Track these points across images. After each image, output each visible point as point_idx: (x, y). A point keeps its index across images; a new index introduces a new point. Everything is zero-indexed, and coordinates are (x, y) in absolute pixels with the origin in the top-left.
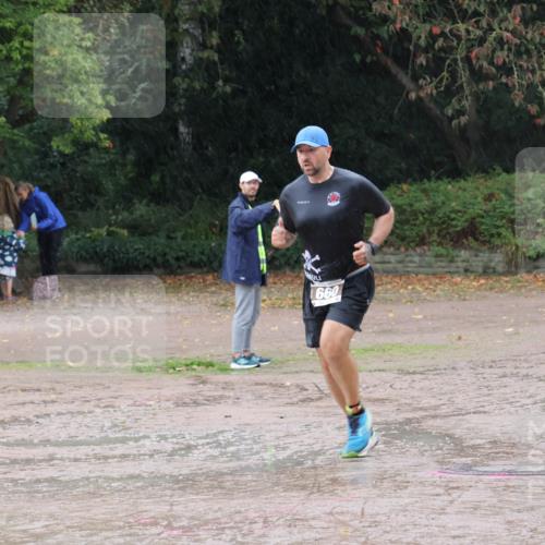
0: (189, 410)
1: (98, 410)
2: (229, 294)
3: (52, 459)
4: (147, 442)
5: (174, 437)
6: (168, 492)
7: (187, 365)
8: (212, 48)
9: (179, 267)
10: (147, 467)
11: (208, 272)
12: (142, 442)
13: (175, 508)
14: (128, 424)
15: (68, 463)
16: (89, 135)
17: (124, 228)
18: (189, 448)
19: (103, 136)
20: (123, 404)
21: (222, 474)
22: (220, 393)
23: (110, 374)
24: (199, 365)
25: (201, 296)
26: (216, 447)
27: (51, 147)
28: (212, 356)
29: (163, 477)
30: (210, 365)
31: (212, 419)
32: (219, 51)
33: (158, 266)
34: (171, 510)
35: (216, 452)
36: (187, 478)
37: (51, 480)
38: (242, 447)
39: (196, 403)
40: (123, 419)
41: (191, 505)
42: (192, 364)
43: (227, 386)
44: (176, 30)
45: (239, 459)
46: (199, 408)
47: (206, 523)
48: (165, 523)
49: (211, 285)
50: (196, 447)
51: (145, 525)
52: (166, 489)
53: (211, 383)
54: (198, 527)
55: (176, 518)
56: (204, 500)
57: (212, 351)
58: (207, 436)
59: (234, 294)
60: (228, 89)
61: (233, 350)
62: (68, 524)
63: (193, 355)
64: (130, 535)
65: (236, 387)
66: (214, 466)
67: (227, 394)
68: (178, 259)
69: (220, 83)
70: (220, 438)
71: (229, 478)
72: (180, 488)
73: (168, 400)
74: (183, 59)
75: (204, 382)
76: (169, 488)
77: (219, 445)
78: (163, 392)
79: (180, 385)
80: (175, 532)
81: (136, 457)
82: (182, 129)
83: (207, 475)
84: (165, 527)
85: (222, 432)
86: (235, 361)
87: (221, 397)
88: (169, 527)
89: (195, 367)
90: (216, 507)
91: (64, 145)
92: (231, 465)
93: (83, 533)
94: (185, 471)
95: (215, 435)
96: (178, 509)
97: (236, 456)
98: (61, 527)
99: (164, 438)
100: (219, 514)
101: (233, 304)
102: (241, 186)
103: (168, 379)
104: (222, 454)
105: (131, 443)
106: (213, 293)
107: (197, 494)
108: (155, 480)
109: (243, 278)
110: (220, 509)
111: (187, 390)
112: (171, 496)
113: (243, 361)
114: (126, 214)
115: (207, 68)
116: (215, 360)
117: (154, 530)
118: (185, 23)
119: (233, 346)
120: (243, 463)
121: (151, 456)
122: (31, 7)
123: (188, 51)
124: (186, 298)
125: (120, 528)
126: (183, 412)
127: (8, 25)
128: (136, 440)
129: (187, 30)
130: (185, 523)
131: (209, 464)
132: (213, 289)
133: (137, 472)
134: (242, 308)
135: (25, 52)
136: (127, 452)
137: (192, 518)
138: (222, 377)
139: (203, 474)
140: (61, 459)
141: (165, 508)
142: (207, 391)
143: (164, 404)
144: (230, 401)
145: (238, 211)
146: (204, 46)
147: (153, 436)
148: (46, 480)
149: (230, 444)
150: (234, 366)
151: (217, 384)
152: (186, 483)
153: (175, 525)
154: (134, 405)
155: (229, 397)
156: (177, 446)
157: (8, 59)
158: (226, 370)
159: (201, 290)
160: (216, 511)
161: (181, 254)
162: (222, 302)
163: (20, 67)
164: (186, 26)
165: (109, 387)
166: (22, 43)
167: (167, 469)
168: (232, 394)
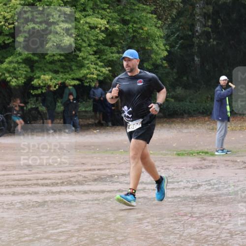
0: (199, 170)
1: (163, 170)
2: (214, 125)
3: (145, 189)
4: (182, 183)
5: (193, 181)
6: (191, 203)
7: (198, 153)
8: (208, 26)
9: (195, 114)
10: (182, 193)
11: (206, 116)
12: (180, 183)
13: (194, 209)
14: (174, 176)
15: (151, 191)
16: (159, 62)
17: (172, 98)
18: (199, 186)
19: (164, 62)
20: (172, 168)
21: (213, 196)
22: (211, 164)
23: (167, 156)
24: (202, 153)
25: (203, 125)
26: (210, 185)
27: (144, 66)
28: (207, 149)
29: (189, 197)
30: (207, 153)
31: (208, 174)
32: (211, 27)
33: (186, 113)
34: (192, 210)
35: (210, 187)
36: (198, 197)
37: (144, 198)
38: (220, 186)
39: (201, 168)
40: (172, 174)
41: (200, 208)
42: (200, 152)
43: (214, 161)
44: (194, 19)
45: (219, 190)
46: (203, 170)
47: (206, 215)
48: (190, 215)
49: (207, 121)
50: (202, 185)
51: (182, 216)
52: (189, 202)
53: (207, 160)
54: (203, 217)
55: (195, 213)
56: (205, 206)
57: (208, 147)
58: (206, 181)
59: (216, 125)
60: (215, 43)
61: (216, 147)
62: (151, 214)
63: (200, 149)
64: (175, 219)
65: (218, 162)
66: (209, 193)
67: (214, 164)
68: (194, 111)
69: (212, 40)
70: (211, 182)
71: (215, 198)
72: (195, 202)
73: (190, 167)
74: (197, 31)
75: (205, 160)
76: (191, 201)
77: (211, 185)
78: (188, 163)
79: (194, 161)
80: (194, 219)
81: (178, 189)
82: (196, 59)
83: (207, 197)
84: (190, 216)
85: (212, 179)
86: (217, 151)
87: (211, 166)
88: (191, 216)
89: (201, 154)
91: (149, 66)
92: (215, 192)
93: (158, 218)
94: (197, 195)
95: (209, 181)
96: (195, 210)
97: (217, 189)
98: (149, 216)
99: (188, 181)
100: (211, 212)
101: (216, 129)
102: (220, 82)
103: (189, 158)
104: (212, 188)
105: (176, 184)
106: (208, 124)
107: (203, 204)
108: (185, 198)
109: (220, 119)
110: (212, 210)
111: (198, 163)
112: (192, 204)
113: (220, 151)
114: (173, 93)
115: (207, 35)
116: (209, 151)
117: (185, 218)
118: (198, 16)
119: (216, 145)
120: (221, 192)
121: (184, 189)
122: (137, 11)
123: (199, 28)
124: (197, 126)
125: (172, 217)
126: (196, 171)
127: (128, 18)
128: (178, 182)
129: (198, 19)
130: (198, 215)
131: (207, 192)
132: (208, 122)
133: (178, 195)
135: (134, 29)
136: (174, 187)
137: (201, 213)
138: (212, 158)
139: (205, 196)
140: (148, 189)
141: (189, 209)
142: (206, 163)
143: (189, 168)
144: (215, 167)
145: (219, 92)
146: (205, 26)
147: (185, 181)
148: (142, 197)
149: (215, 184)
150: (216, 153)
151: (210, 160)
152: (198, 200)
153: (194, 216)
154: (176, 169)
155: (215, 166)
156: (194, 185)
157: (128, 31)
158: (213, 155)
159: (203, 124)
160: (210, 211)
161: (195, 109)
162: (211, 128)
163: (132, 35)
164: (198, 18)
165: (166, 161)
166: (133, 26)
167: (190, 194)
168: (215, 164)
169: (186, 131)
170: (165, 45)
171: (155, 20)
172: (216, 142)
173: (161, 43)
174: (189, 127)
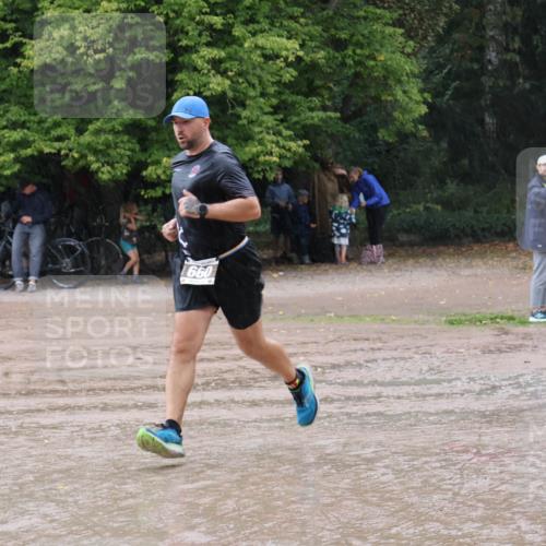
0: (494, 356)
1: (416, 356)
2: (528, 259)
3: (380, 397)
4: (459, 383)
5: (482, 379)
6: (477, 425)
7: (492, 319)
8: (514, 51)
9: (485, 236)
10: (458, 404)
11: (509, 241)
12: (454, 383)
13: (483, 438)
14: (442, 368)
15: (392, 400)
16: (409, 127)
17: (437, 204)
18: (494, 388)
19: (420, 127)
20: (438, 352)
21: (523, 410)
22: (520, 342)
23: (427, 326)
24: (502, 318)
25: (504, 261)
26: (518, 388)
27: (377, 137)
28: (513, 311)
29: (472, 412)
30: (511, 318)
31: (513, 364)
32: (519, 52)
33: (467, 236)
34: (479, 440)
35: (517, 392)
36: (493, 413)
37: (379, 414)
38: (540, 388)
39: (500, 351)
40: (438, 364)
41: (497, 436)
42: (496, 318)
43: (526, 336)
44: (482, 37)
45: (537, 398)
46: (502, 355)
47: (509, 451)
48: (475, 451)
49: (512, 251)
50: (500, 387)
51: (457, 452)
52: (475, 422)
53: (513, 334)
54: (502, 454)
55: (485, 446)
56: (507, 432)
57: (513, 307)
58: (510, 378)
59: (532, 258)
60: (527, 86)
61: (531, 307)
62: (393, 450)
63: (496, 311)
64: (445, 460)
65: (534, 337)
66: (516, 404)
67: (526, 343)
68: (483, 230)
69: (521, 81)
70: (521, 380)
71: (529, 413)
72: (487, 422)
73: (475, 348)
74: (490, 61)
75: (506, 333)
76: (478, 422)
77: (519, 386)
78: (472, 341)
79: (484, 336)
80: (484, 458)
81: (450, 396)
82: (488, 119)
83: (511, 412)
84: (475, 454)
85: (522, 375)
86: (533, 315)
87: (521, 346)
88: (478, 453)
89: (498, 320)
90: (518, 438)
91: (389, 135)
92: (530, 402)
93: (406, 458)
94: (491, 408)
95: (517, 377)
96: (486, 439)
97: (534, 395)
98: (388, 453)
99: (472, 379)
100: (521, 444)
101: (531, 268)
102: (538, 167)
103: (475, 330)
104: (523, 393)
105: (445, 384)
106: (514, 258)
107: (502, 427)
108: (465, 414)
109: (540, 246)
110: (521, 440)
111: (492, 339)
112: (480, 428)
113: (539, 315)
114: (440, 192)
115: (509, 69)
116: (516, 314)
117: (465, 457)
118: (491, 30)
119: (531, 303)
120: (540, 401)
121: (462, 395)
122: (363, 22)
123: (494, 54)
124: (490, 262)
125: (437, 454)
126: (489, 358)
127: (343, 36)
128: (450, 381)
129: (492, 37)
130: (491, 451)
131: (511, 402)
132: (514, 254)
133: (451, 408)
134: (539, 270)
135: (357, 58)
136: (442, 391)
137: (498, 447)
138: (521, 329)
139: (506, 410)
140: (388, 397)
141: (474, 438)
142: (510, 340)
143: (472, 352)
144: (529, 350)
146: (507, 50)
147: (464, 378)
148: (374, 414)
149: (529, 385)
150: (532, 319)
151: (517, 335)
152: (492, 418)
153: (484, 452)
154: (447, 352)
155: (528, 346)
156: (484, 387)
157: (343, 64)
158: (525, 323)
159: (504, 256)
160: (517, 442)
161: (486, 226)
162: (521, 266)
163: (353, 71)
164: (491, 33)
165: (426, 337)
166: (354, 52)
167: (476, 405)
168: (530, 343)
169: (467, 272)
170: (422, 91)
171: (401, 39)
172: (532, 295)
173: (414, 88)
174: (474, 264)
